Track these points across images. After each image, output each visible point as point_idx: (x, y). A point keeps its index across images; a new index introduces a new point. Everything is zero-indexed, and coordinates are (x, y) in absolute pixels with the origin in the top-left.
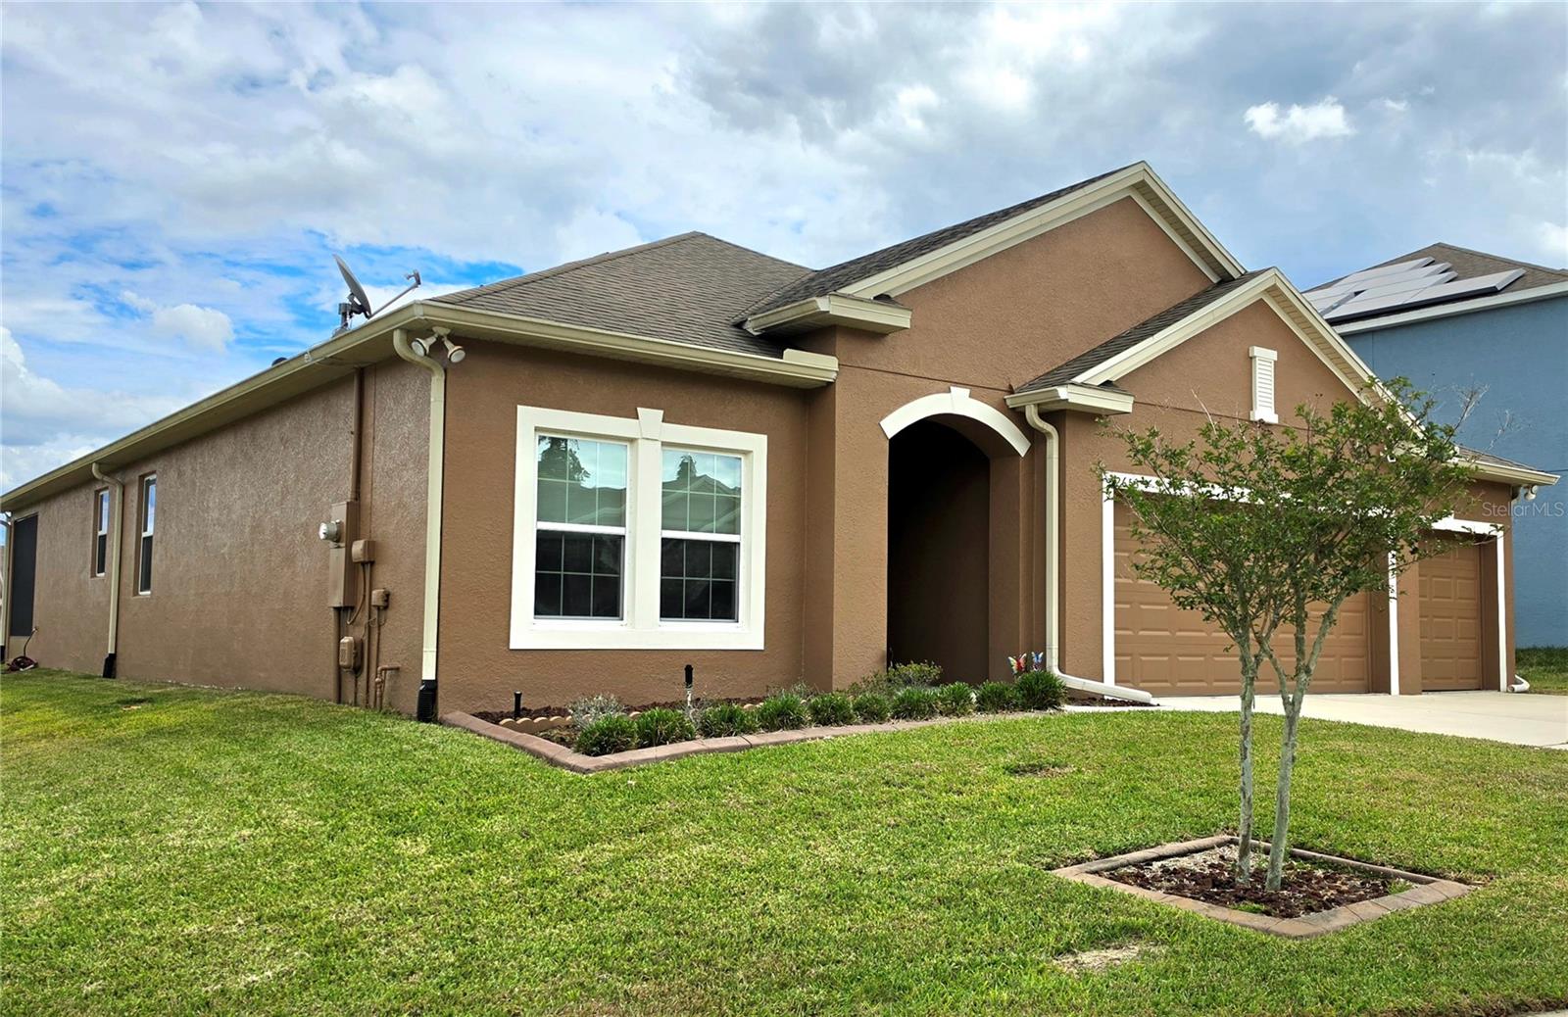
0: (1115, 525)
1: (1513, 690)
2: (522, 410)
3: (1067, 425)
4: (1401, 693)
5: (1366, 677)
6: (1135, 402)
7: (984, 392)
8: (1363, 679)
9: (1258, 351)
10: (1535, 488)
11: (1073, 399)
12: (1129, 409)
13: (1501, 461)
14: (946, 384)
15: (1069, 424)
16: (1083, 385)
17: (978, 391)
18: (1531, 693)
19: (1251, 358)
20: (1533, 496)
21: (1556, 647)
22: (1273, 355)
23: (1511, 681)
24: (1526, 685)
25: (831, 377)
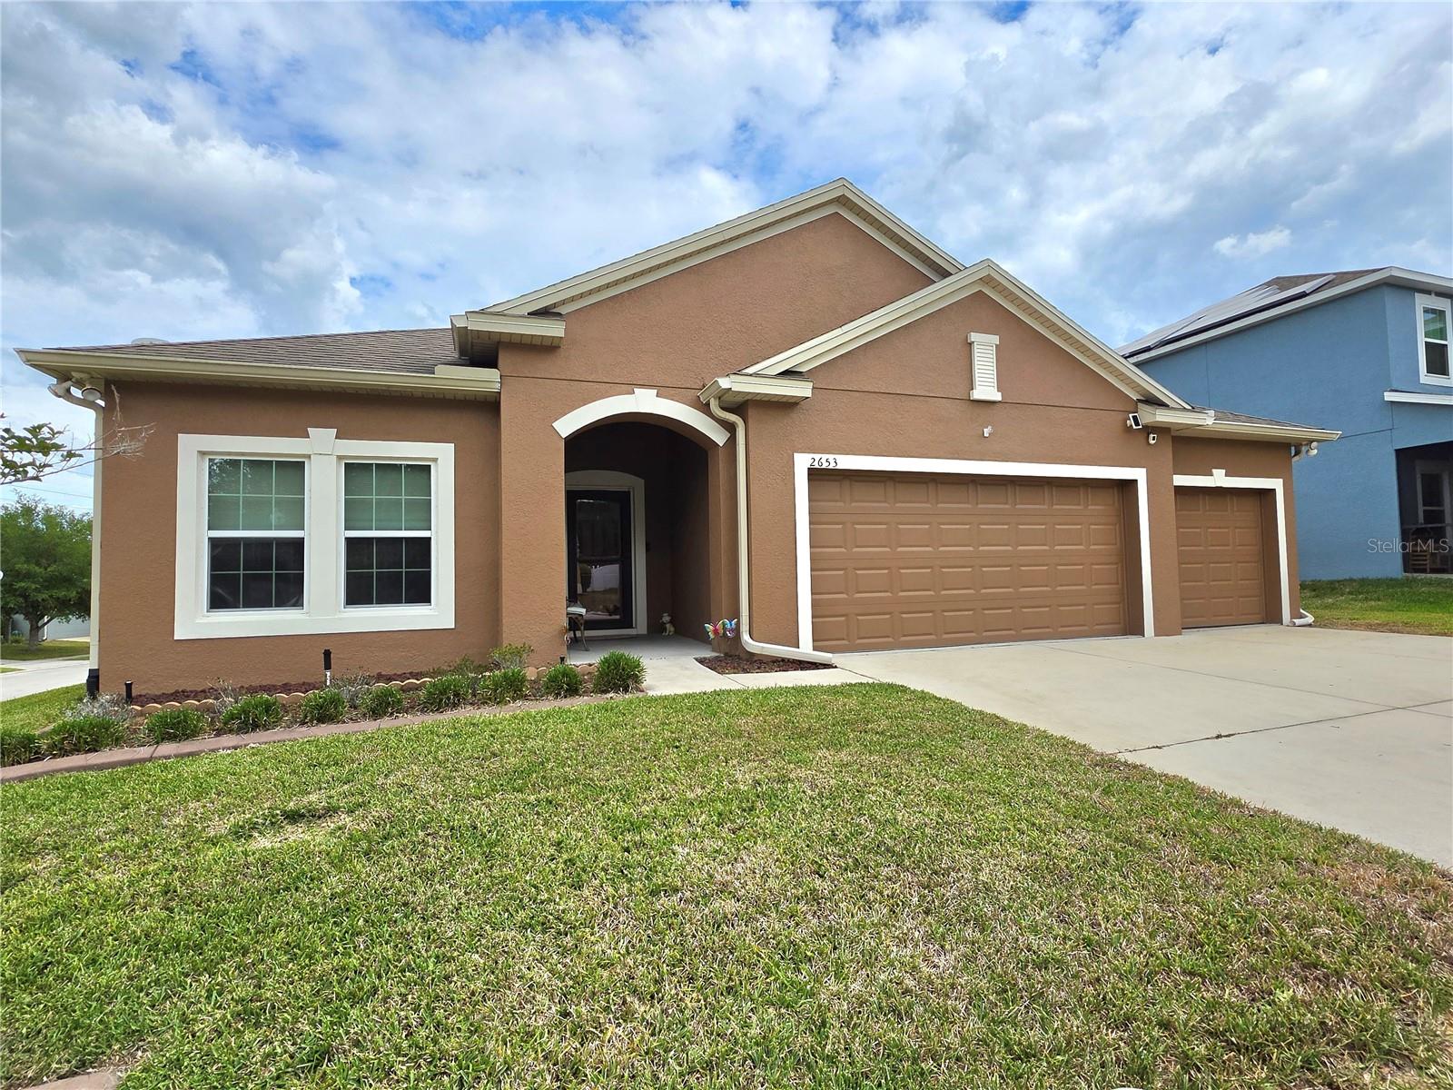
0: (810, 500)
1: (1295, 623)
2: (183, 438)
3: (750, 414)
4: (1157, 635)
5: (1122, 621)
6: (813, 388)
7: (672, 391)
8: (1119, 623)
9: (974, 337)
10: (1314, 444)
11: (736, 388)
12: (808, 393)
13: (1278, 423)
14: (629, 387)
15: (751, 413)
16: (756, 375)
17: (664, 391)
18: (1315, 626)
19: (970, 344)
20: (1315, 451)
21: (1370, 578)
22: (995, 339)
23: (1296, 614)
24: (1310, 619)
25: (496, 387)
